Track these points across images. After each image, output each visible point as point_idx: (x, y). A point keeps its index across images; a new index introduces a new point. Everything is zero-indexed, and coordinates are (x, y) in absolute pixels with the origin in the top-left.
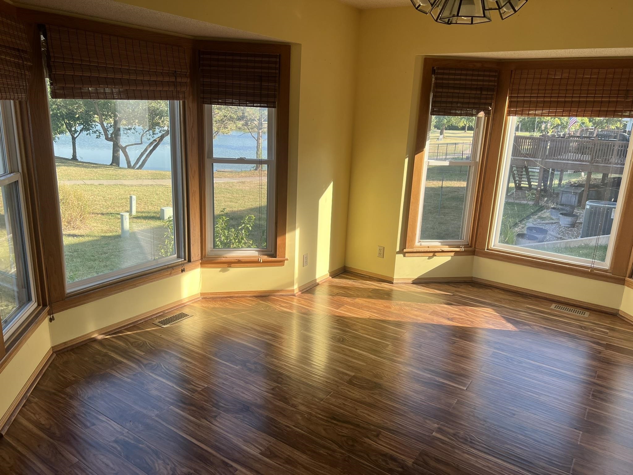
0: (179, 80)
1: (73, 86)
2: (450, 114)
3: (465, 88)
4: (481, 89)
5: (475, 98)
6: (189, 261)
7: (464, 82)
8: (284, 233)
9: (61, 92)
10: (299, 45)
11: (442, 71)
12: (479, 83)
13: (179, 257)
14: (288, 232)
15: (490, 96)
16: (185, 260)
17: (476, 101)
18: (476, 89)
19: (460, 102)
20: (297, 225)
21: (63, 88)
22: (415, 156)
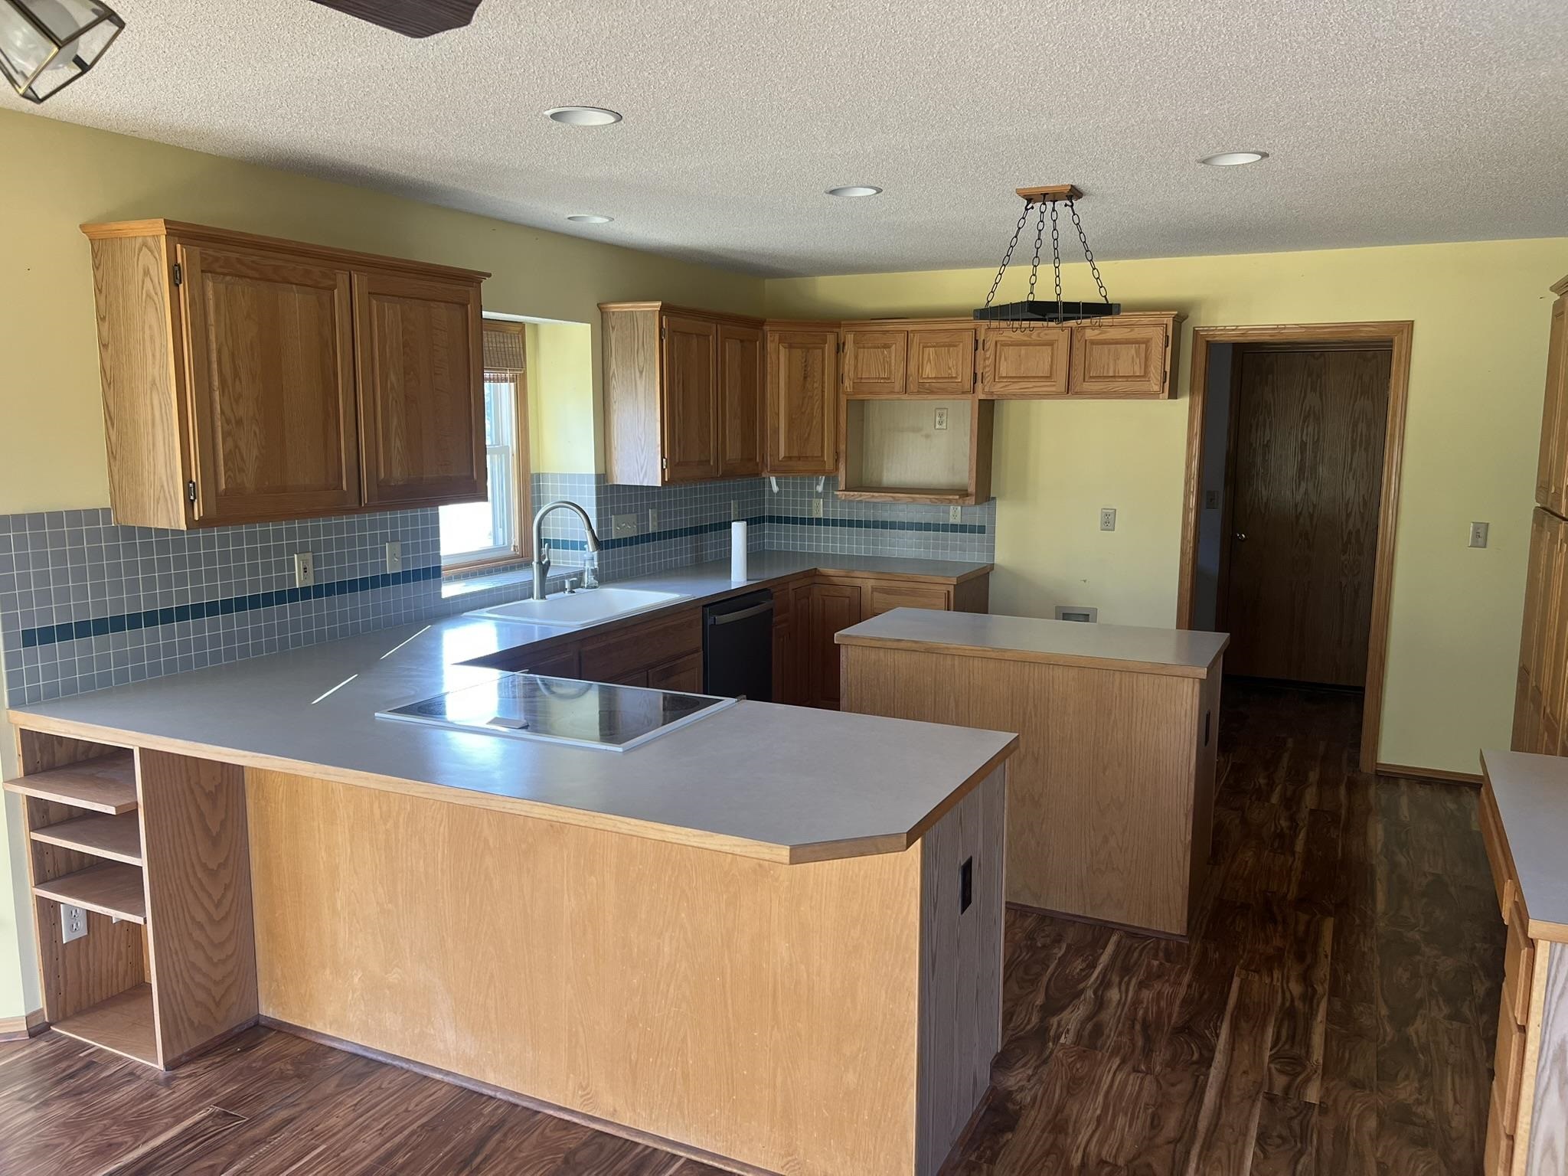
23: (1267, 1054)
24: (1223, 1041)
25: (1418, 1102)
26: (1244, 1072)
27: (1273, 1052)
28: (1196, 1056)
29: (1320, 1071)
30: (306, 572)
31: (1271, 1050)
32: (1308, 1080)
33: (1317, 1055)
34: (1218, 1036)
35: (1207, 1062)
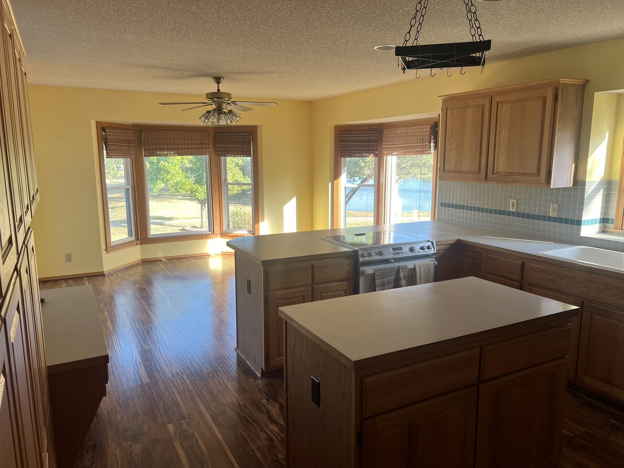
0: (204, 146)
1: (152, 152)
2: (352, 157)
3: (358, 142)
4: (369, 141)
5: (365, 147)
6: (214, 233)
7: (357, 138)
8: (258, 223)
9: (148, 154)
10: (261, 126)
11: (343, 133)
12: (366, 138)
13: (209, 231)
14: (261, 222)
15: (375, 145)
16: (212, 233)
17: (366, 148)
18: (365, 142)
19: (357, 150)
20: (265, 218)
21: (149, 153)
22: (334, 182)
23: (196, 435)
24: (216, 431)
25: (131, 446)
26: (199, 422)
27: (195, 438)
28: (219, 419)
29: (173, 439)
30: (513, 206)
31: (196, 438)
32: (175, 433)
33: (178, 446)
34: (220, 433)
35: (214, 419)
